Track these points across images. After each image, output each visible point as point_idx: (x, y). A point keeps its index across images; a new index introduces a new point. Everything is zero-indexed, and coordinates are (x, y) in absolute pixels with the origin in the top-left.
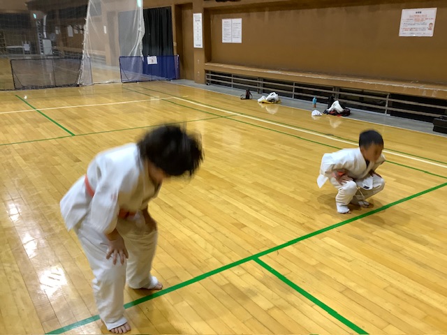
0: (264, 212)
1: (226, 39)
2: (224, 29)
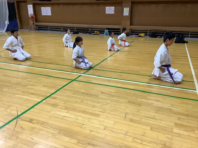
2: (43, 11)
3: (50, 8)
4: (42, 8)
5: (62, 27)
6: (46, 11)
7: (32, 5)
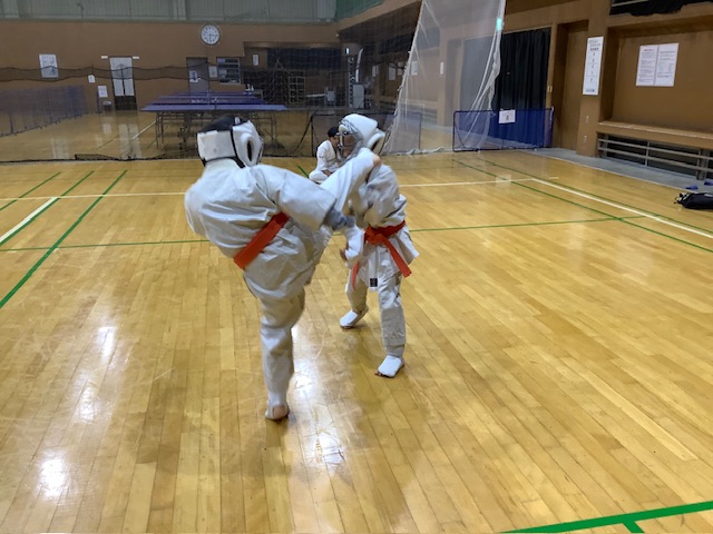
0: (667, 422)
1: (643, 80)
2: (643, 62)
3: (674, 47)
4: (643, 48)
5: (702, 151)
6: (657, 64)
7: (600, 40)
